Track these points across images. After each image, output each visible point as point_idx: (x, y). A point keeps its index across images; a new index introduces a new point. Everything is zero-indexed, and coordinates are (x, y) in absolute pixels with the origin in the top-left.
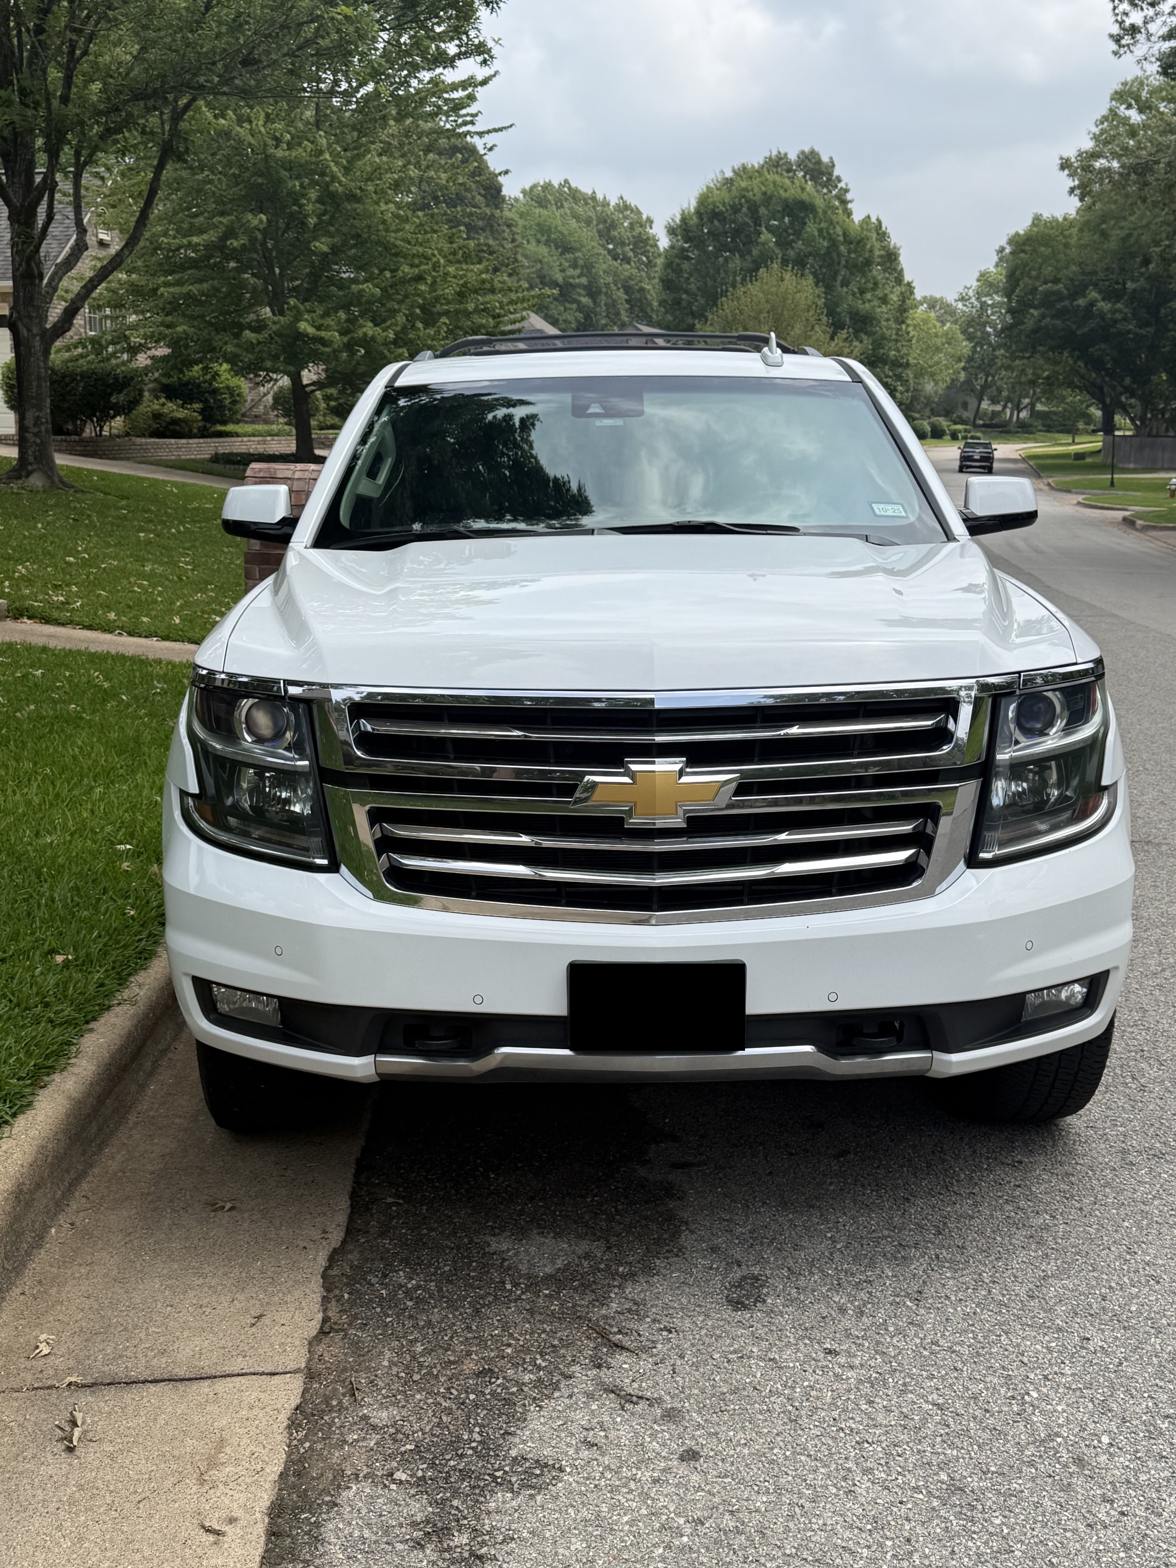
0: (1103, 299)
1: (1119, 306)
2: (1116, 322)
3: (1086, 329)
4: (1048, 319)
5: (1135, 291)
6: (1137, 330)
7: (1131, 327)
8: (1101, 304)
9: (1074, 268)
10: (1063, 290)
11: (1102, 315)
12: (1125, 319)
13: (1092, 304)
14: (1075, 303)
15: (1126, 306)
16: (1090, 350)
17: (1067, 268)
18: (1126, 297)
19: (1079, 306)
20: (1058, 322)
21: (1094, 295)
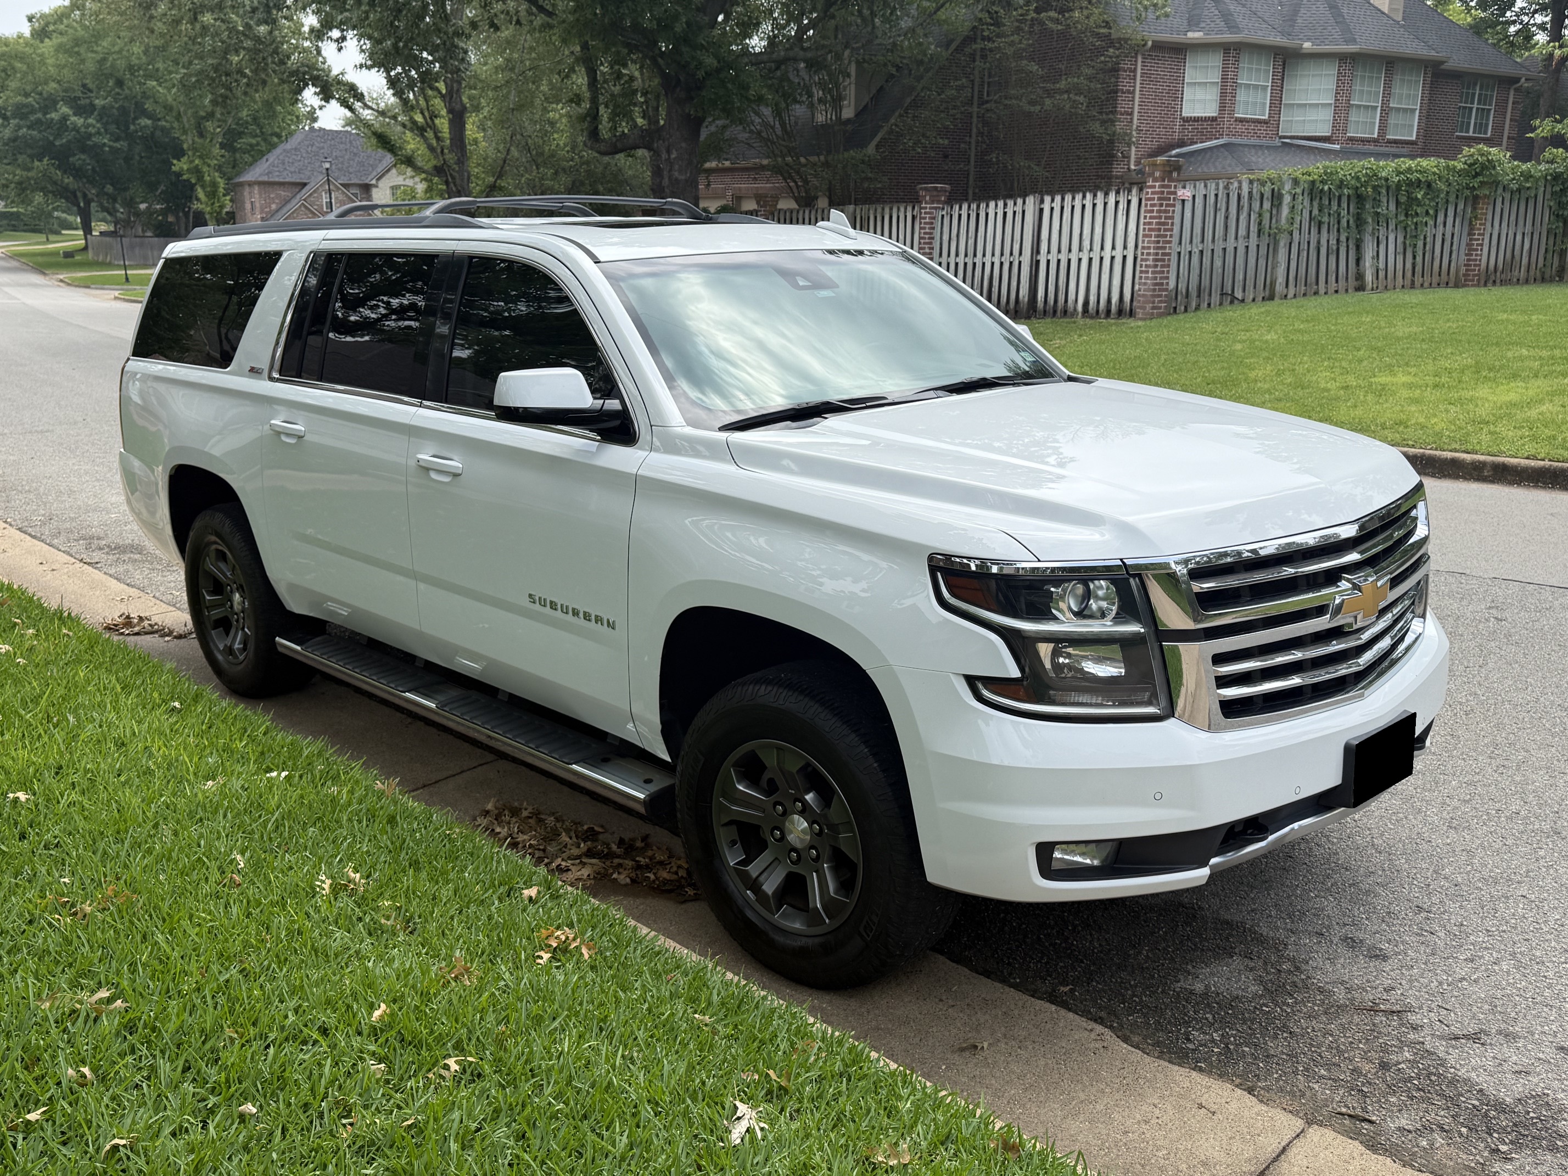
0: (75, 114)
1: (90, 121)
2: (90, 136)
3: (64, 141)
4: (25, 130)
5: (104, 107)
6: (111, 143)
7: (106, 141)
8: (73, 119)
9: (53, 85)
10: (34, 103)
11: (76, 129)
12: (99, 133)
13: (65, 118)
14: (48, 116)
15: (98, 121)
16: (71, 159)
17: (46, 83)
18: (96, 113)
19: (52, 119)
20: (35, 133)
21: (65, 110)
